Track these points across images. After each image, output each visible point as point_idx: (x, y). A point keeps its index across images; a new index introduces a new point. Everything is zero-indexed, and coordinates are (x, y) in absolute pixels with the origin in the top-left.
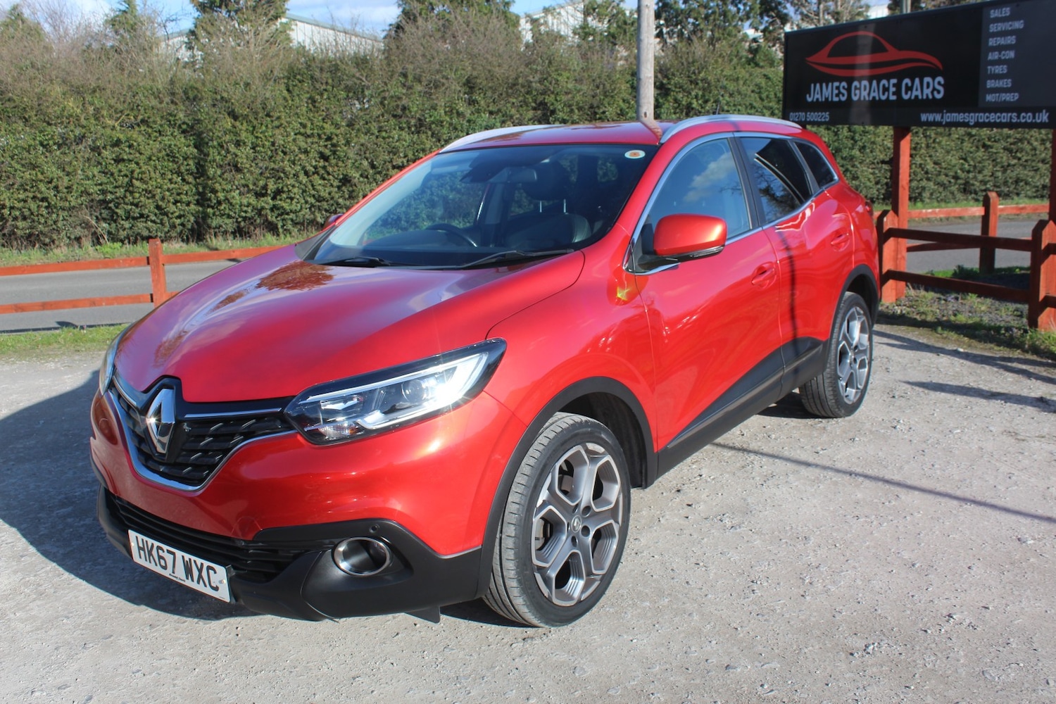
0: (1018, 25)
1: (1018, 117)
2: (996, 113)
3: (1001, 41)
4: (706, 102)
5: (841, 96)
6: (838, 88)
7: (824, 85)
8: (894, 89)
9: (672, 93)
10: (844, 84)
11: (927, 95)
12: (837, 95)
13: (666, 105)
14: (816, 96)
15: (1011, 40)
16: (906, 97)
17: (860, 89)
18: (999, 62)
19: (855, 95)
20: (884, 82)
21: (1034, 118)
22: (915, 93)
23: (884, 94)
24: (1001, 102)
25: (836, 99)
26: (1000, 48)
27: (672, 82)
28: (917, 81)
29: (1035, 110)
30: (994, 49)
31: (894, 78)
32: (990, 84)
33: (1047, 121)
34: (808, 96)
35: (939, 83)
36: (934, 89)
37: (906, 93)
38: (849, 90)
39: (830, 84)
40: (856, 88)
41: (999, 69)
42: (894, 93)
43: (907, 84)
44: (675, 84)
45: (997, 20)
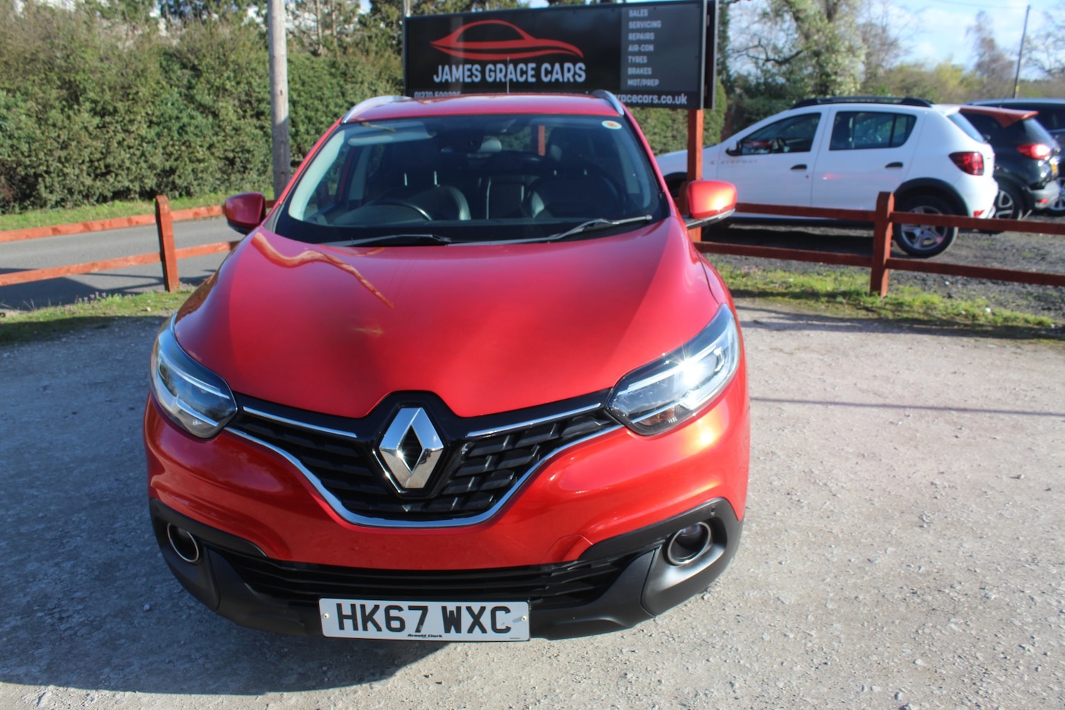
0: (657, 24)
1: (659, 99)
2: (637, 95)
3: (641, 36)
4: (238, 83)
5: (474, 77)
6: (470, 70)
7: (454, 67)
8: (533, 73)
9: (204, 74)
10: (477, 66)
11: (568, 79)
12: (470, 77)
13: (199, 86)
14: (445, 77)
15: (650, 36)
16: (546, 79)
17: (495, 71)
18: (640, 53)
19: (490, 76)
20: (521, 66)
21: (674, 99)
22: (555, 76)
23: (521, 76)
24: (643, 87)
25: (468, 80)
26: (640, 42)
27: (204, 63)
28: (557, 66)
29: (675, 94)
30: (634, 42)
31: (532, 62)
32: (631, 71)
33: (686, 103)
34: (435, 77)
35: (580, 69)
36: (575, 73)
37: (546, 76)
38: (483, 72)
39: (461, 67)
40: (490, 70)
41: (639, 59)
42: (532, 76)
43: (546, 69)
44: (206, 65)
45: (635, 19)
